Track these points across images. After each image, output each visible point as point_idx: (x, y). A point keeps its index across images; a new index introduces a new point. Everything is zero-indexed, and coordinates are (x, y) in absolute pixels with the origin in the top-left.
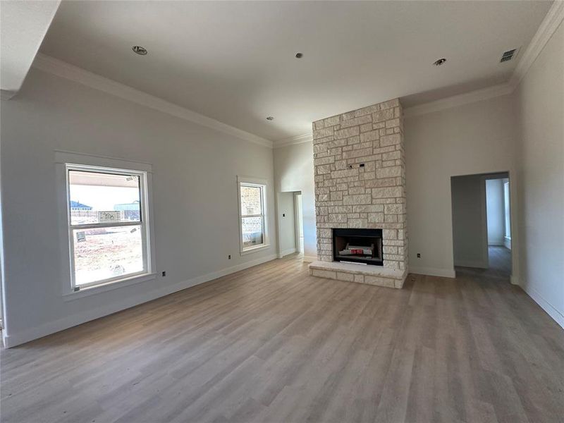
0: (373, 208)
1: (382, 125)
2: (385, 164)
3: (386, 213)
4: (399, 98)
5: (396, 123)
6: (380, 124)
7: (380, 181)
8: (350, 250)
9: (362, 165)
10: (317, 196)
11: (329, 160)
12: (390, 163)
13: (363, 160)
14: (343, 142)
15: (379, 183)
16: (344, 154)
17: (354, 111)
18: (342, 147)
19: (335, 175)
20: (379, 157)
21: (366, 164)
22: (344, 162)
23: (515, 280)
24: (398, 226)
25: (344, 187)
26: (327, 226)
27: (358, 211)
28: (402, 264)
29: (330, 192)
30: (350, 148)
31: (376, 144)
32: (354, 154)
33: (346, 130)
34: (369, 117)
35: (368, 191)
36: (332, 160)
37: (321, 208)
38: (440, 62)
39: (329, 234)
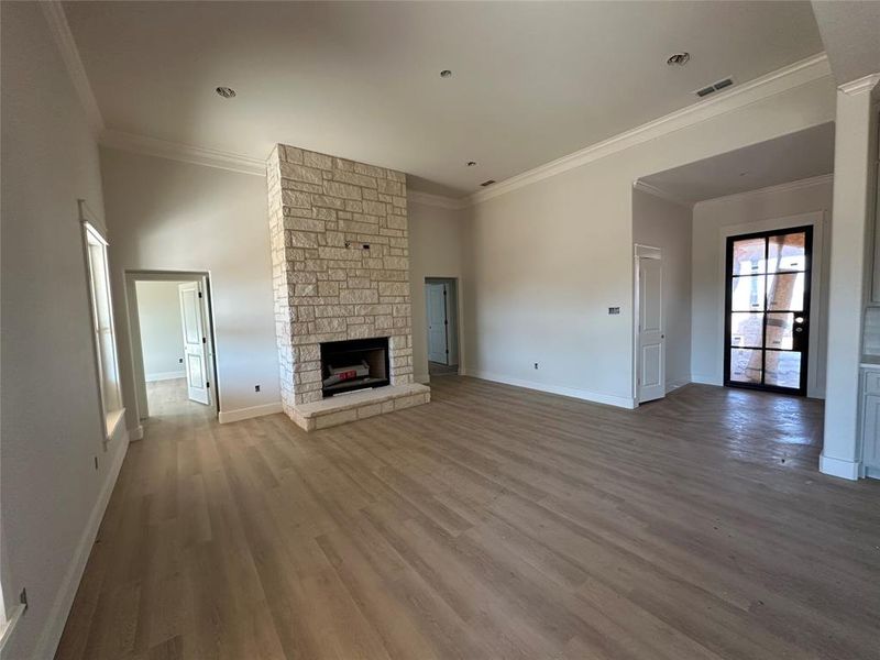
0: (381, 309)
1: (388, 199)
2: (394, 251)
3: (395, 314)
4: (407, 174)
5: (402, 203)
6: (388, 198)
7: (388, 272)
8: (337, 374)
9: (366, 247)
10: (292, 285)
11: (315, 226)
12: (398, 252)
13: (368, 240)
14: (338, 203)
15: (388, 276)
16: (341, 222)
17: (354, 162)
18: (337, 210)
19: (326, 253)
20: (386, 241)
21: (371, 246)
22: (341, 236)
23: (463, 371)
24: (408, 330)
25: (341, 275)
26: (313, 339)
27: (363, 313)
28: (411, 376)
29: (317, 280)
30: (349, 216)
31: (382, 222)
32: (356, 228)
33: (342, 186)
34: (374, 181)
35: (374, 284)
36: (320, 227)
37: (302, 309)
38: (470, 164)
39: (317, 353)
